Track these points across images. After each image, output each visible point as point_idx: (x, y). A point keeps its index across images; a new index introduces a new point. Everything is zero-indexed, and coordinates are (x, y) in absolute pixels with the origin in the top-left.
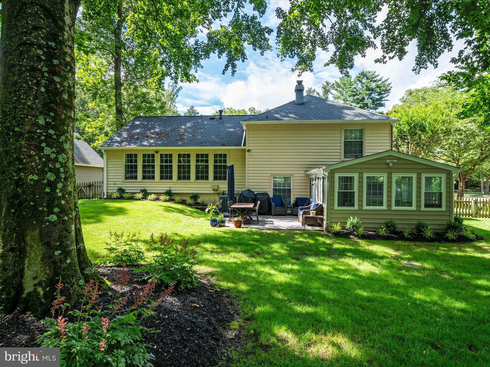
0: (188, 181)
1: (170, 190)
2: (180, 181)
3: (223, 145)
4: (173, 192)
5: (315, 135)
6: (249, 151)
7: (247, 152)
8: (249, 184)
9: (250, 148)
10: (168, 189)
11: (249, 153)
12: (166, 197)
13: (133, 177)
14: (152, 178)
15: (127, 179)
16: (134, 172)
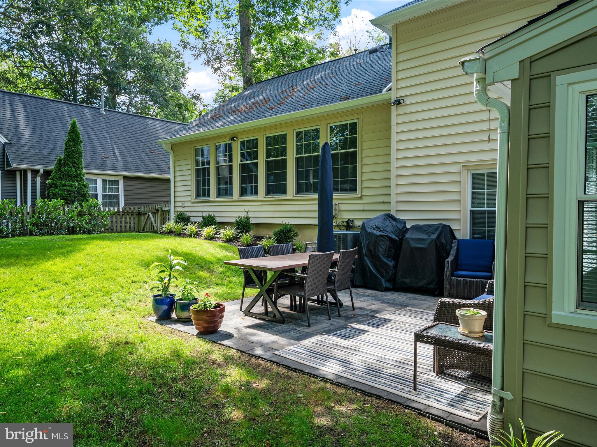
0: (281, 197)
1: (248, 218)
2: (271, 197)
3: (345, 99)
4: (253, 221)
6: (398, 102)
7: (393, 108)
8: (401, 199)
9: (401, 93)
10: (243, 215)
11: (402, 110)
12: (229, 232)
13: (206, 193)
14: (228, 192)
15: (198, 195)
16: (206, 183)
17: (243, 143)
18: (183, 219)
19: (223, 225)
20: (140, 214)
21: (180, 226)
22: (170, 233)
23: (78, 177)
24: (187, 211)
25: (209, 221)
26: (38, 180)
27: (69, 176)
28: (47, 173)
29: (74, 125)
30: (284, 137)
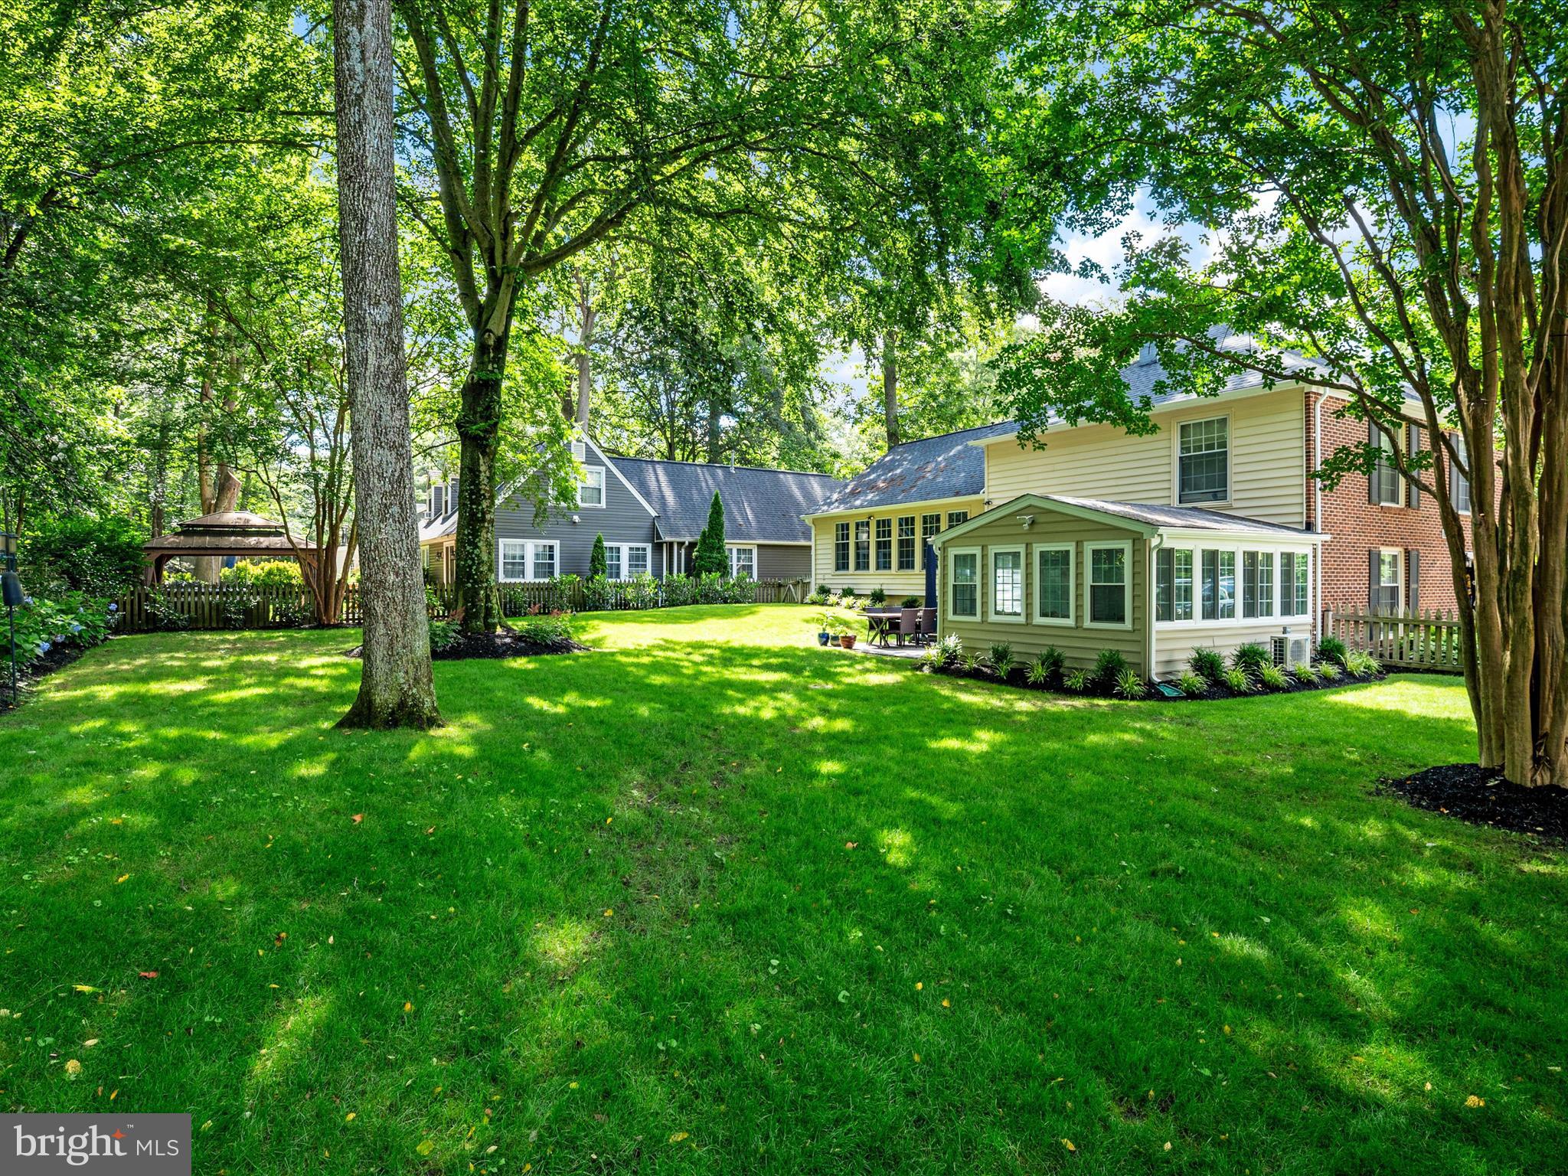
0: (909, 571)
1: (881, 590)
2: (902, 572)
3: (957, 494)
5: (1114, 452)
9: (991, 496)
10: (877, 587)
12: (867, 602)
13: (845, 567)
14: (866, 567)
15: (838, 569)
16: (846, 557)
17: (878, 522)
18: (824, 591)
19: (859, 596)
20: (780, 586)
21: (822, 596)
22: (814, 603)
23: (720, 549)
24: (827, 583)
25: (848, 592)
26: (683, 551)
27: (712, 549)
28: (692, 545)
29: (717, 497)
30: (913, 519)
